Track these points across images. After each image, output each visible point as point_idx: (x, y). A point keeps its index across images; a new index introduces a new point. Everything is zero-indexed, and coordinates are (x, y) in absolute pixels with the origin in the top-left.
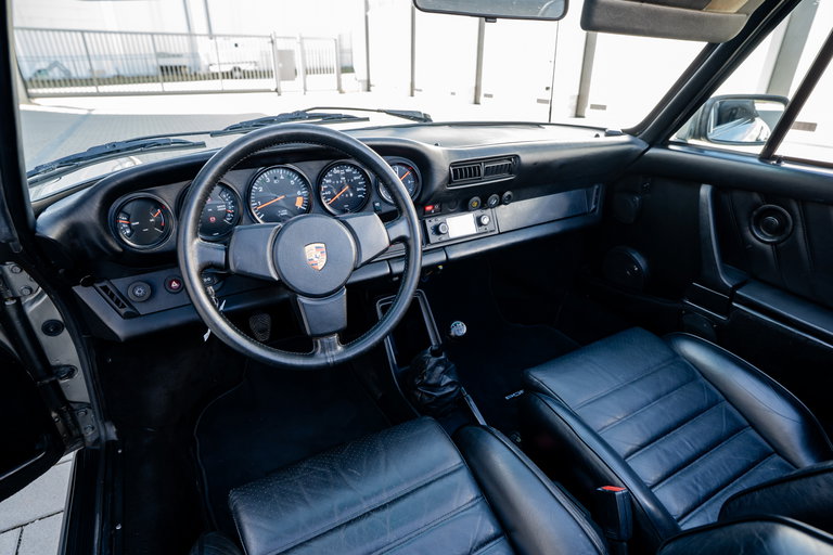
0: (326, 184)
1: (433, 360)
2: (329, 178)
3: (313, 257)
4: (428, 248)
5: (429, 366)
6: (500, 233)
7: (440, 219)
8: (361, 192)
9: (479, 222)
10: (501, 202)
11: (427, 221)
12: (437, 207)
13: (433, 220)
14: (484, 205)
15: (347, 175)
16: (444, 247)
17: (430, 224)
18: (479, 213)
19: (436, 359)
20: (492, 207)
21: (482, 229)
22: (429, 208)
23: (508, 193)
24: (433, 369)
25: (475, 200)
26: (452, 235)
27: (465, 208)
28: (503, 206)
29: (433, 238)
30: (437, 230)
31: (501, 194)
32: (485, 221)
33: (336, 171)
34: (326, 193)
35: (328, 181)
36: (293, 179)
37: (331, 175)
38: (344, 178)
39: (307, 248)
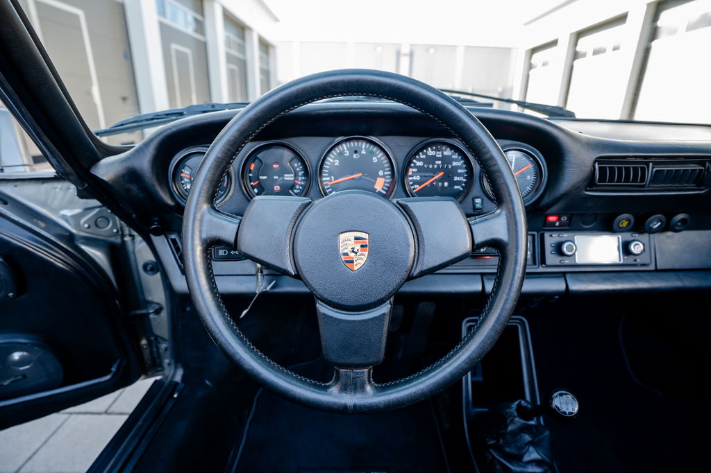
0: (415, 167)
1: (519, 421)
2: (420, 160)
3: (348, 251)
4: (541, 269)
5: (510, 428)
6: (656, 270)
7: (566, 235)
8: (459, 183)
9: (626, 249)
10: (665, 228)
11: (547, 235)
12: (564, 219)
13: (555, 235)
14: (639, 227)
15: (444, 159)
16: (564, 274)
17: (551, 239)
18: (628, 236)
19: (523, 421)
20: (651, 231)
21: (630, 260)
22: (552, 219)
23: (680, 216)
24: (515, 434)
25: (624, 220)
26: (579, 260)
27: (607, 227)
28: (670, 233)
29: (551, 258)
30: (558, 250)
31: (669, 216)
32: (636, 248)
33: (430, 152)
34: (414, 178)
35: (419, 164)
36: (376, 156)
37: (424, 157)
38: (440, 162)
39: (342, 236)
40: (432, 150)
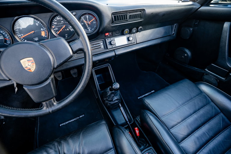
0: (54, 25)
1: (110, 92)
2: (55, 22)
3: (27, 66)
4: (107, 50)
5: (108, 94)
6: (137, 44)
7: (112, 39)
9: (128, 40)
10: (137, 31)
11: (106, 40)
12: (110, 33)
13: (109, 39)
14: (130, 32)
16: (114, 50)
17: (108, 41)
18: (128, 35)
19: (111, 92)
20: (134, 33)
21: (130, 42)
22: (107, 34)
23: (140, 27)
24: (110, 95)
25: (127, 31)
26: (117, 45)
27: (123, 34)
28: (138, 33)
29: (109, 47)
30: (111, 44)
31: (137, 28)
32: (131, 39)
34: (56, 29)
35: (55, 23)
36: (37, 23)
37: (56, 20)
38: (63, 22)
39: (22, 61)
40: (58, 17)
